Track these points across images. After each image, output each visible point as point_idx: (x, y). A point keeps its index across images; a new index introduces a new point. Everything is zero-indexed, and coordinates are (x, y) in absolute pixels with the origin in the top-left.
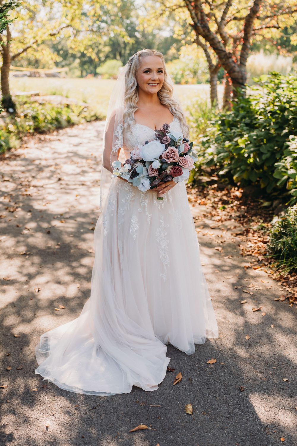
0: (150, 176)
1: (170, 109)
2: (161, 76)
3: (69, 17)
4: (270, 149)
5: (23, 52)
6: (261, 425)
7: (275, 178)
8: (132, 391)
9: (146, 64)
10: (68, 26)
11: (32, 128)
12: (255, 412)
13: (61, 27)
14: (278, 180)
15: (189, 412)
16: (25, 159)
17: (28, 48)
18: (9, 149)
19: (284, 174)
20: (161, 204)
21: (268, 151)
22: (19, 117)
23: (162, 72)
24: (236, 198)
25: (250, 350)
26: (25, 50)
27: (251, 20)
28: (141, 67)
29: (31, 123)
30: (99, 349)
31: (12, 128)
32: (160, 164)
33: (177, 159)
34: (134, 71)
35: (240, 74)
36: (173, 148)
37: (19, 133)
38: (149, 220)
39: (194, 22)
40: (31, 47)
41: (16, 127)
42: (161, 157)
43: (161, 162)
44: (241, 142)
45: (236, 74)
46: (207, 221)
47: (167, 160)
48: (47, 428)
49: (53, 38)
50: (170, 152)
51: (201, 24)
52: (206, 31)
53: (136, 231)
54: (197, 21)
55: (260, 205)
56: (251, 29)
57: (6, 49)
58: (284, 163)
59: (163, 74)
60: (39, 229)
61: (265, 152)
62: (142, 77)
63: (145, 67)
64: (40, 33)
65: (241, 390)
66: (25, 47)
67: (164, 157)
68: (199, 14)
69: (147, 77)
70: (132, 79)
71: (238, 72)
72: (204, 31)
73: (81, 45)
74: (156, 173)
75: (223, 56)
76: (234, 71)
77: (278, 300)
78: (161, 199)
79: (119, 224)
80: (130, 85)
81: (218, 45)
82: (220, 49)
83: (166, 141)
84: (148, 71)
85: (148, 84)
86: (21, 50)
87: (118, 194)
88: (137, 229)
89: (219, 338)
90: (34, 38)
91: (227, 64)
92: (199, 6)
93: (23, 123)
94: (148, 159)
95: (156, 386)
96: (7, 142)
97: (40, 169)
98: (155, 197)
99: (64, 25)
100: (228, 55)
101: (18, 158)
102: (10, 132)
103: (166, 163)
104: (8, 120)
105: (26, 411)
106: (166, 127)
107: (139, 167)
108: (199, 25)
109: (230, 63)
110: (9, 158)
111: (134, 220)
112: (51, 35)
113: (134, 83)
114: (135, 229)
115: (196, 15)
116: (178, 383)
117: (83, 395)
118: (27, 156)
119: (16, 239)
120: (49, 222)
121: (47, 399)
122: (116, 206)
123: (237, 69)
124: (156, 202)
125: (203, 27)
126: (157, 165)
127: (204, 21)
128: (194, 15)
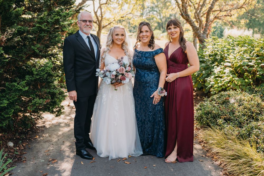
0: (111, 78)
1: (125, 51)
2: (123, 37)
3: (131, 9)
4: (207, 73)
5: (108, 25)
7: (205, 86)
9: (117, 32)
10: (130, 13)
13: (127, 14)
17: (111, 23)
19: (209, 84)
21: (206, 74)
23: (123, 35)
26: (109, 24)
27: (209, 12)
28: (114, 33)
32: (116, 73)
33: (124, 73)
34: (112, 34)
36: (123, 68)
40: (112, 22)
43: (117, 72)
45: (201, 37)
47: (119, 72)
49: (122, 18)
50: (121, 69)
51: (185, 14)
52: (187, 17)
53: (105, 101)
54: (182, 12)
55: (202, 99)
57: (100, 23)
58: (210, 79)
59: (124, 36)
62: (115, 37)
63: (116, 33)
64: (116, 16)
66: (109, 22)
67: (118, 70)
68: (184, 9)
69: (116, 37)
70: (111, 37)
71: (202, 37)
72: (186, 17)
73: (136, 22)
74: (114, 77)
75: (195, 29)
76: (200, 37)
80: (109, 40)
81: (193, 24)
82: (194, 25)
83: (121, 64)
84: (117, 35)
85: (117, 40)
86: (107, 24)
88: (105, 100)
90: (114, 18)
91: (197, 33)
94: (112, 70)
99: (129, 13)
100: (197, 28)
103: (119, 73)
106: (122, 58)
107: (108, 74)
108: (184, 14)
109: (198, 32)
111: (104, 96)
112: (122, 17)
113: (111, 39)
115: (183, 10)
123: (202, 35)
125: (185, 15)
126: (114, 73)
127: (186, 13)
128: (181, 10)
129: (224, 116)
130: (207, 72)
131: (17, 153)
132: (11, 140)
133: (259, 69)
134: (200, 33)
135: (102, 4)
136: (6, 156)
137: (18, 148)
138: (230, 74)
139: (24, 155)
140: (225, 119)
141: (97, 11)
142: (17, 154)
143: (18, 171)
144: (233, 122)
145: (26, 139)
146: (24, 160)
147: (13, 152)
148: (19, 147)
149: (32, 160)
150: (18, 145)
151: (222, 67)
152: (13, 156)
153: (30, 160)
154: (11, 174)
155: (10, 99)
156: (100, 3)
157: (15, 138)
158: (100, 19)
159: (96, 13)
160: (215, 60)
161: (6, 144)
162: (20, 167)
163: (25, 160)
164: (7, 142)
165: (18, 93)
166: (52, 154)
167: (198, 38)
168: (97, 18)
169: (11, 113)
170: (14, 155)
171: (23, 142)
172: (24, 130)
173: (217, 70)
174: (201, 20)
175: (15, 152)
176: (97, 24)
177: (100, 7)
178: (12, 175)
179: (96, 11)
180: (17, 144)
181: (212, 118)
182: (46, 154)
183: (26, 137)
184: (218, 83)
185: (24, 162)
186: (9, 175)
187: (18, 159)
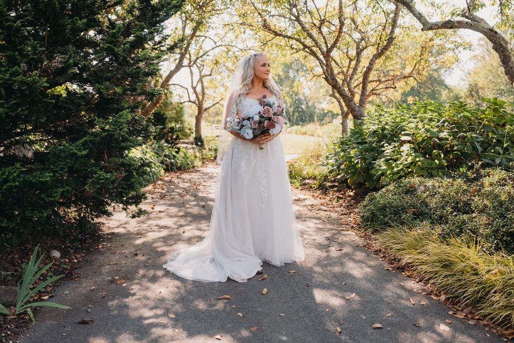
0: (253, 128)
5: (212, 106)
6: (315, 303)
7: (372, 174)
8: (227, 281)
11: (213, 156)
12: (313, 296)
14: (375, 175)
15: (264, 293)
16: (203, 173)
17: (216, 103)
18: (194, 167)
19: (379, 171)
20: (262, 154)
22: (205, 149)
24: (350, 196)
25: (324, 269)
26: (214, 105)
27: (367, 75)
28: (259, 63)
29: (213, 153)
30: (213, 260)
31: (198, 154)
32: (259, 118)
33: (271, 114)
35: (359, 113)
37: (203, 159)
38: (253, 164)
39: (325, 75)
41: (201, 154)
42: (260, 113)
44: (352, 153)
45: (356, 112)
46: (322, 207)
47: (264, 115)
48: (160, 292)
50: (266, 110)
51: (331, 77)
52: (335, 82)
53: (244, 172)
54: (327, 75)
56: (368, 82)
57: (201, 103)
58: (378, 162)
60: (198, 205)
61: (369, 158)
63: (262, 62)
65: (308, 286)
66: (214, 102)
67: (262, 112)
68: (330, 70)
69: (263, 69)
71: (358, 111)
72: (333, 82)
74: (257, 125)
75: (346, 100)
77: (358, 246)
78: (261, 148)
79: (233, 167)
81: (343, 92)
83: (264, 103)
84: (264, 65)
85: (265, 74)
87: (233, 148)
89: (305, 262)
91: (349, 105)
92: (329, 65)
93: (207, 153)
95: (245, 280)
96: (192, 163)
97: (211, 178)
98: (258, 148)
100: (350, 99)
101: (198, 172)
102: (196, 157)
103: (263, 117)
104: (196, 150)
105: (149, 285)
106: (264, 96)
107: (245, 122)
108: (329, 77)
109: (352, 105)
110: (192, 172)
111: (243, 164)
114: (243, 170)
115: (327, 71)
116: (263, 279)
117: (192, 281)
118: (205, 171)
119: (179, 209)
120: (206, 202)
121: (166, 280)
122: (231, 156)
123: (357, 109)
124: (259, 151)
125: (331, 80)
126: (257, 118)
127: (333, 76)
128: (325, 71)
129: (413, 210)
130: (373, 155)
131: (65, 266)
132: (57, 248)
133: (455, 142)
134: (354, 106)
135: (204, 76)
136: (46, 270)
137: (67, 260)
138: (412, 152)
139: (77, 270)
140: (414, 214)
141: (196, 86)
142: (65, 269)
143: (65, 293)
144: (428, 217)
145: (82, 249)
146: (76, 277)
147: (58, 265)
148: (69, 259)
149: (90, 278)
150: (67, 257)
151: (397, 144)
152: (58, 271)
153: (86, 278)
154: (53, 296)
155: (56, 171)
156: (200, 74)
157: (63, 247)
158: (200, 97)
159: (194, 88)
160: (384, 137)
161: (48, 254)
162: (69, 287)
163: (79, 277)
164: (50, 252)
165: (69, 160)
166: (124, 269)
167: (351, 113)
168: (197, 97)
169: (57, 195)
170: (61, 269)
171: (75, 252)
172: (80, 236)
173: (388, 149)
174: (352, 91)
175: (62, 265)
176: (196, 105)
177: (201, 80)
178: (55, 297)
179: (194, 86)
180: (67, 255)
181: (393, 214)
182: (115, 269)
183: (81, 245)
184: (393, 168)
185: (77, 279)
186: (49, 297)
187: (66, 275)
